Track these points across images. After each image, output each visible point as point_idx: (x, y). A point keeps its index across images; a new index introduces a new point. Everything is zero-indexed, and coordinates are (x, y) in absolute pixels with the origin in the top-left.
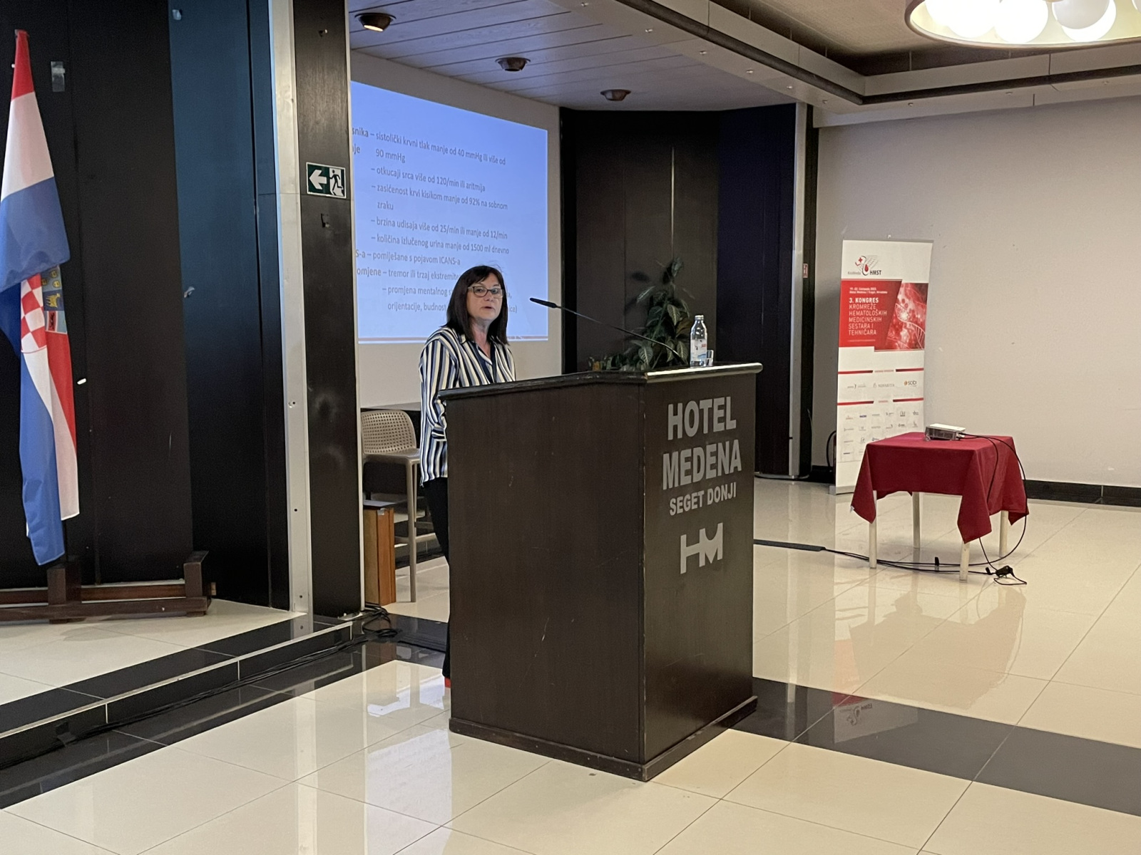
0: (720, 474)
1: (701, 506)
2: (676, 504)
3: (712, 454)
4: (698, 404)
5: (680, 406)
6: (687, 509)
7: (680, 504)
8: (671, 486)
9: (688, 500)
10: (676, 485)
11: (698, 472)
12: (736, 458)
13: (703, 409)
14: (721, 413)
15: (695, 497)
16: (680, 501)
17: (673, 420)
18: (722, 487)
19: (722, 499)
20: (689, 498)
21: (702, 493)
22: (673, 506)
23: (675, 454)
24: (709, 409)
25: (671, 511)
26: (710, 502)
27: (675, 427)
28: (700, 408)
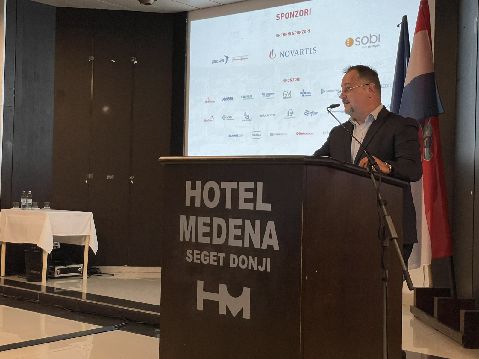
0: (247, 245)
1: (221, 264)
2: (193, 255)
3: (236, 227)
4: (220, 186)
5: (198, 184)
6: (205, 262)
7: (196, 256)
8: (187, 239)
9: (205, 256)
10: (193, 240)
11: (219, 236)
12: (270, 237)
13: (225, 189)
14: (250, 195)
15: (214, 256)
16: (197, 254)
17: (189, 193)
18: (250, 258)
19: (250, 268)
20: (208, 254)
21: (224, 255)
22: (188, 255)
23: (192, 219)
24: (232, 189)
25: (187, 258)
26: (232, 265)
27: (193, 199)
28: (221, 188)
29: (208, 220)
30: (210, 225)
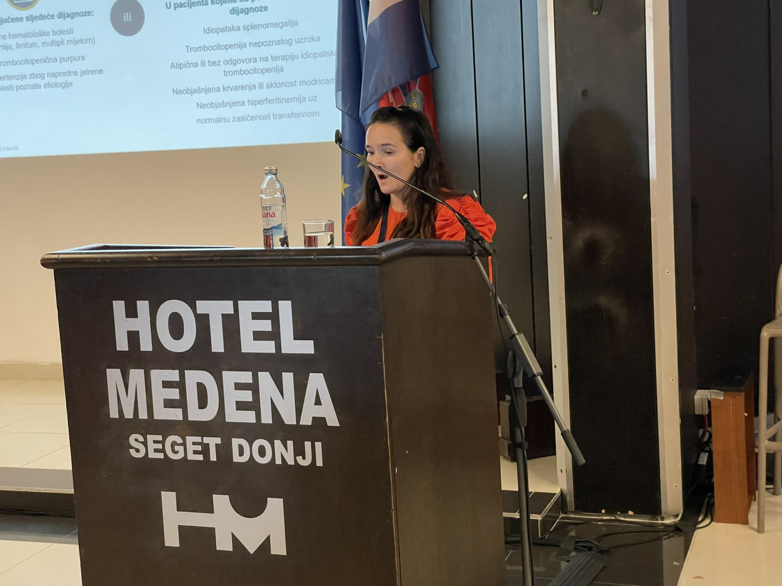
0: (267, 418)
1: (213, 457)
2: (145, 443)
3: (240, 387)
4: (194, 308)
5: (143, 306)
6: (174, 457)
7: (152, 446)
8: (129, 414)
9: (174, 444)
10: (143, 415)
11: (203, 405)
12: (318, 402)
13: (207, 316)
14: (266, 326)
15: (194, 443)
16: (156, 442)
17: (122, 325)
18: (278, 442)
19: (278, 461)
20: (180, 441)
21: (218, 440)
22: (134, 444)
23: (137, 375)
24: (224, 316)
25: (132, 452)
26: (236, 458)
27: (133, 337)
28: (198, 312)
29: (173, 375)
30: (181, 385)
